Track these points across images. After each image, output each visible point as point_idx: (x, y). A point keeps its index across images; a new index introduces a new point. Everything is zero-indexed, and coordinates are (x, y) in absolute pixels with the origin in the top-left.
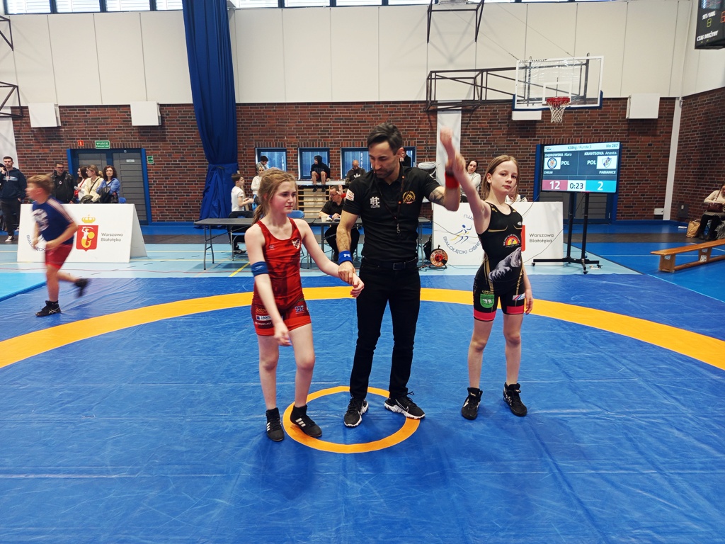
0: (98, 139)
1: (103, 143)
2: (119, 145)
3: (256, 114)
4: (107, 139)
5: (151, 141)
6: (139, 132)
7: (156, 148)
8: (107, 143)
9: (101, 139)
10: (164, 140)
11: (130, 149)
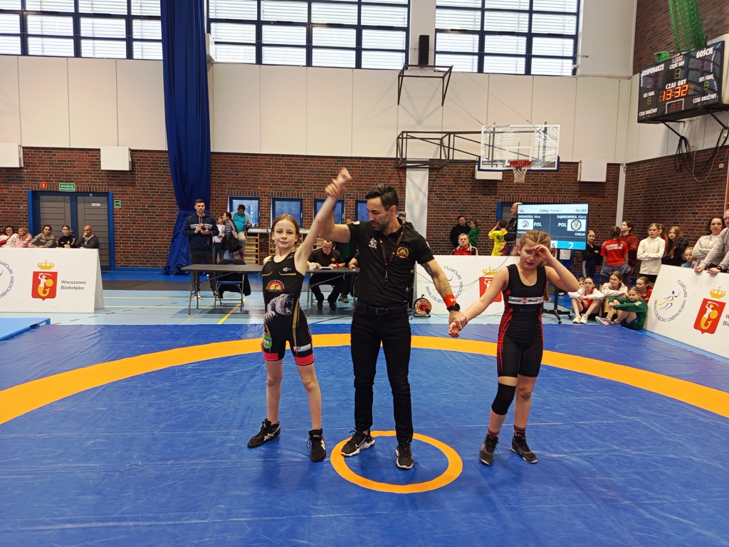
0: (62, 181)
1: (67, 186)
2: (85, 188)
3: (230, 163)
4: (73, 182)
5: (119, 186)
6: (108, 176)
7: (124, 193)
8: (72, 186)
9: (66, 182)
10: (133, 185)
11: (96, 193)
